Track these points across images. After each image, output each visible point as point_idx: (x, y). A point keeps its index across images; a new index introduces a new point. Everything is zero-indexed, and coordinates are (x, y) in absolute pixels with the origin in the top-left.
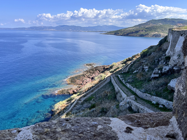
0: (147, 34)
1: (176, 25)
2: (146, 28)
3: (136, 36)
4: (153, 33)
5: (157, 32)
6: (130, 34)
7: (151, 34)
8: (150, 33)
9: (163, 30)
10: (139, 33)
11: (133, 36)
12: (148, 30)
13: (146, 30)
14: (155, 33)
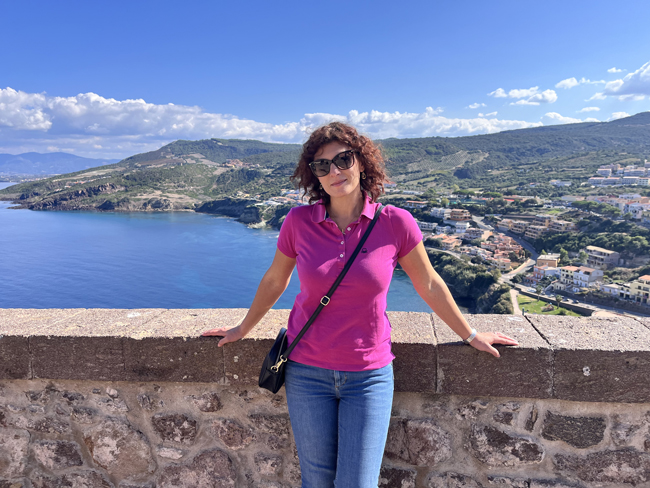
0: (123, 201)
1: (226, 166)
2: (127, 178)
3: (87, 210)
4: (145, 196)
5: (159, 192)
6: (66, 200)
7: (139, 200)
8: (136, 195)
9: (183, 183)
10: (99, 197)
11: (77, 210)
12: (134, 183)
13: (129, 183)
14: (150, 197)
